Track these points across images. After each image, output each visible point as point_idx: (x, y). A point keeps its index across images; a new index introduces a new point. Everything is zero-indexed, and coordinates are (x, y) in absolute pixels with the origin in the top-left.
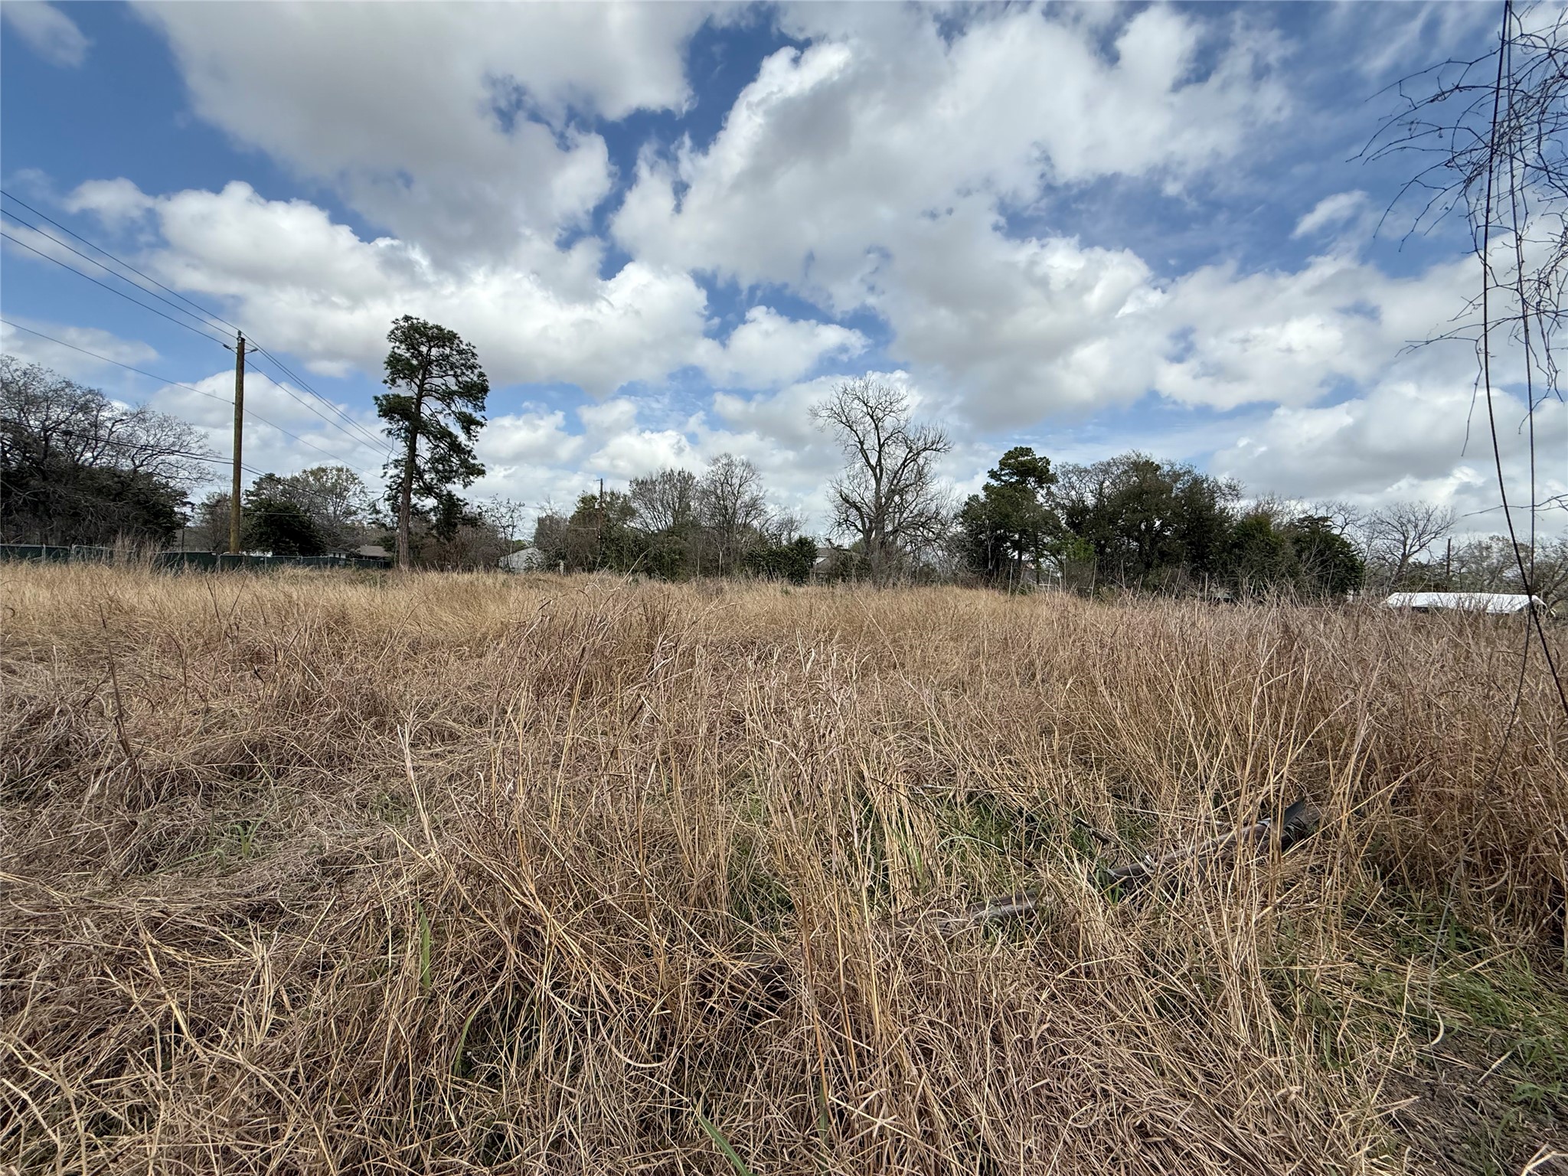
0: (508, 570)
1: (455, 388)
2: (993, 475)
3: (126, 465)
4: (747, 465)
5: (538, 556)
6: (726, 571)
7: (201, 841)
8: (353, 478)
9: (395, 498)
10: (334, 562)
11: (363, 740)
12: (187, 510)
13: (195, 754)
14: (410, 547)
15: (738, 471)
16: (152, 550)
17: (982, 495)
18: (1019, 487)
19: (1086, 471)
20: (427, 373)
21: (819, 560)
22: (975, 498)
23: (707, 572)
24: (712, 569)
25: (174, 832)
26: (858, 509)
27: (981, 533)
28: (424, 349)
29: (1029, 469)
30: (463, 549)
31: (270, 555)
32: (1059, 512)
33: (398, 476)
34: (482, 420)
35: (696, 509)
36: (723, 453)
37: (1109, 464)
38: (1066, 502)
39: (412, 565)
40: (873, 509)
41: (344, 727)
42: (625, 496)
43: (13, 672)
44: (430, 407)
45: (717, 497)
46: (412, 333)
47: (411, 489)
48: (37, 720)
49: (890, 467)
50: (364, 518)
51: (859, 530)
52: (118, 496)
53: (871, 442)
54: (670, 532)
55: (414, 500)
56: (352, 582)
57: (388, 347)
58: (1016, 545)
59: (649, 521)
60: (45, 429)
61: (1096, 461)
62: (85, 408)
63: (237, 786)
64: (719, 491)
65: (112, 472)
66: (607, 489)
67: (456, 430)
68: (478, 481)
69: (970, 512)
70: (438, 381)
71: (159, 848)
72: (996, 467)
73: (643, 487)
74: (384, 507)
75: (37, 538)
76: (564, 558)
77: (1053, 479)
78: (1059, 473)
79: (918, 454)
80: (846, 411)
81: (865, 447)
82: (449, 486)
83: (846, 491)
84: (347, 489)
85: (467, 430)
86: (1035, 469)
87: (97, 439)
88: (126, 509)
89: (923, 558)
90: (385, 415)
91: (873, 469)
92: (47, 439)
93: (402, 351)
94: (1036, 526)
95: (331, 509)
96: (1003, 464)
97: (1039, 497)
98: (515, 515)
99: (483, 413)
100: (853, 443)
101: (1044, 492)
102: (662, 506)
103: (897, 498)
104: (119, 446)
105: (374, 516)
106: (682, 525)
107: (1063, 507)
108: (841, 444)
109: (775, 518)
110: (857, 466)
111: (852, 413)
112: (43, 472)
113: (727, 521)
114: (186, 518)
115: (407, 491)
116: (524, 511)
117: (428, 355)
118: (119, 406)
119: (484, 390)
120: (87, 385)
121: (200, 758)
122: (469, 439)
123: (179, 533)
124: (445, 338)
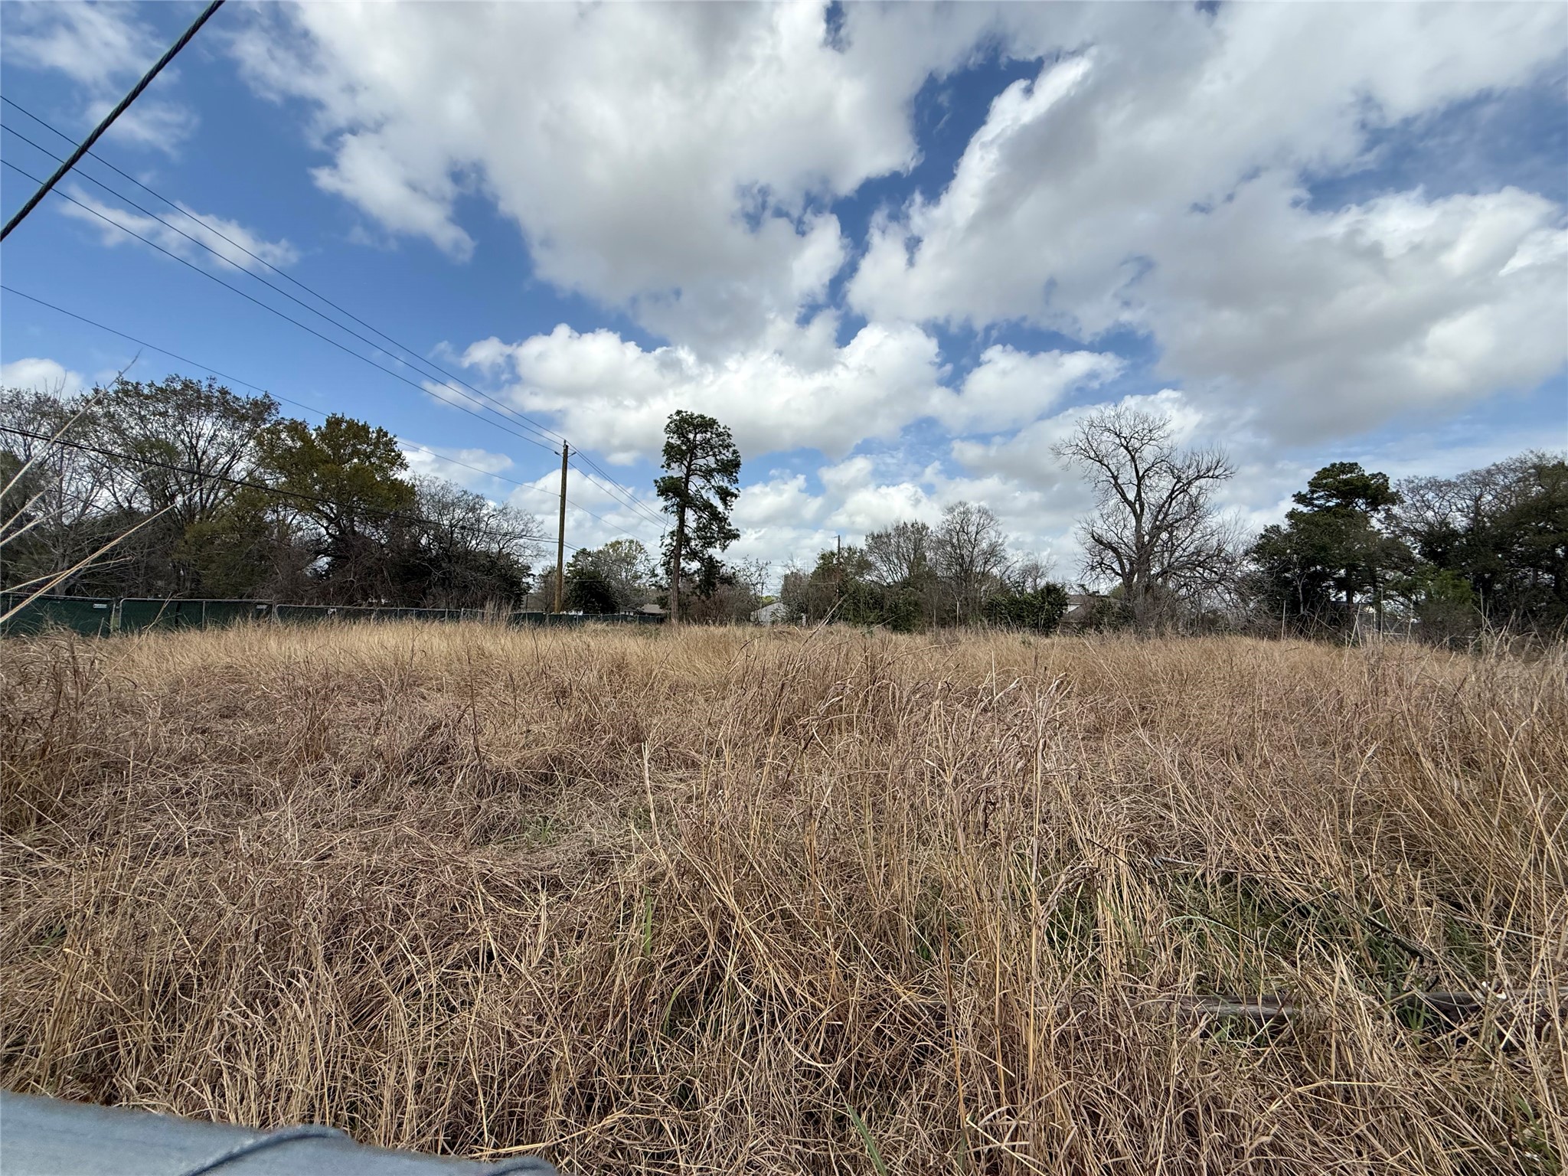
0: (758, 623)
1: (714, 466)
2: (1300, 498)
3: (495, 548)
4: (983, 512)
5: (782, 610)
6: (963, 621)
7: (517, 827)
8: (641, 549)
9: (669, 563)
10: (625, 617)
11: (627, 761)
12: (530, 580)
13: (518, 761)
14: (679, 605)
15: (974, 518)
16: (507, 612)
17: (1285, 525)
18: (1344, 511)
19: (1449, 484)
20: (694, 456)
21: (1071, 608)
22: (1276, 529)
23: (943, 623)
24: (948, 619)
25: (501, 818)
26: (1115, 550)
27: (1287, 570)
28: (691, 436)
29: (1357, 487)
30: (720, 605)
31: (581, 613)
32: (1408, 540)
33: (671, 544)
34: (736, 492)
35: (931, 559)
36: (957, 501)
37: (1489, 472)
38: (1418, 526)
39: (681, 619)
40: (1134, 548)
41: (615, 750)
42: (862, 550)
43: (424, 698)
44: (696, 484)
45: (953, 546)
46: (683, 424)
47: (681, 555)
48: (433, 729)
49: (1152, 501)
50: (645, 581)
51: (1118, 574)
52: (489, 572)
53: (1127, 475)
54: (906, 583)
55: (683, 564)
56: (634, 635)
57: (663, 438)
58: (1341, 584)
59: (887, 574)
60: (451, 526)
61: (1468, 471)
62: (473, 509)
63: (543, 789)
64: (955, 540)
65: (487, 554)
66: (844, 544)
67: (716, 501)
68: (733, 544)
69: (1267, 547)
70: (701, 462)
71: (492, 827)
72: (1305, 489)
73: (878, 540)
74: (660, 571)
75: (444, 604)
76: (806, 611)
77: (1395, 498)
78: (1404, 490)
79: (1190, 483)
80: (1095, 445)
81: (1119, 481)
82: (710, 551)
83: (1099, 532)
84: (635, 558)
85: (725, 503)
86: (1367, 486)
87: (479, 530)
88: (494, 581)
89: (1206, 603)
90: (662, 494)
91: (1131, 505)
92: (452, 533)
93: (675, 441)
94: (1371, 559)
95: (624, 574)
96: (1315, 485)
97: (1374, 522)
98: (763, 573)
99: (736, 485)
100: (1104, 478)
101: (1382, 515)
102: (898, 558)
103: (1164, 536)
104: (491, 535)
105: (653, 579)
106: (918, 577)
107: (1415, 533)
108: (1090, 481)
109: (1018, 565)
110: (1112, 503)
111: (1102, 447)
112: (449, 557)
113: (965, 572)
114: (529, 587)
115: (678, 556)
116: (771, 570)
117: (694, 440)
118: (492, 504)
119: (738, 465)
120: (475, 492)
121: (521, 763)
122: (726, 508)
123: (524, 598)
124: (706, 424)
